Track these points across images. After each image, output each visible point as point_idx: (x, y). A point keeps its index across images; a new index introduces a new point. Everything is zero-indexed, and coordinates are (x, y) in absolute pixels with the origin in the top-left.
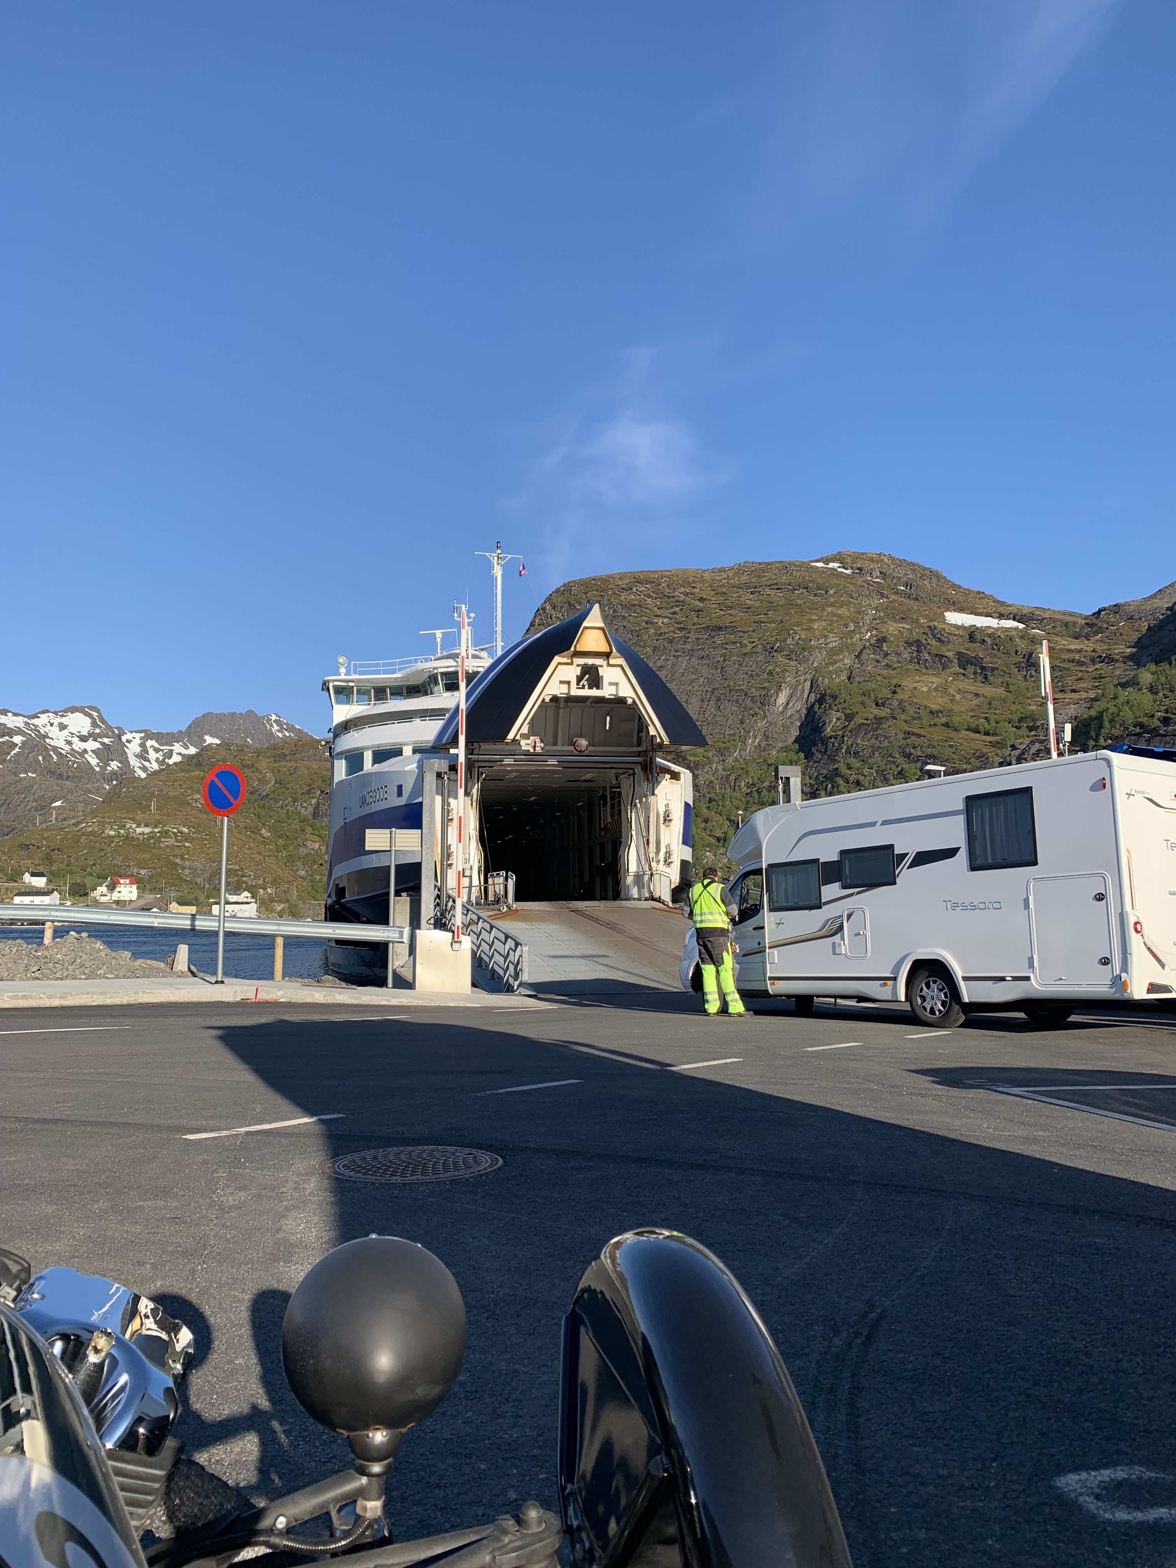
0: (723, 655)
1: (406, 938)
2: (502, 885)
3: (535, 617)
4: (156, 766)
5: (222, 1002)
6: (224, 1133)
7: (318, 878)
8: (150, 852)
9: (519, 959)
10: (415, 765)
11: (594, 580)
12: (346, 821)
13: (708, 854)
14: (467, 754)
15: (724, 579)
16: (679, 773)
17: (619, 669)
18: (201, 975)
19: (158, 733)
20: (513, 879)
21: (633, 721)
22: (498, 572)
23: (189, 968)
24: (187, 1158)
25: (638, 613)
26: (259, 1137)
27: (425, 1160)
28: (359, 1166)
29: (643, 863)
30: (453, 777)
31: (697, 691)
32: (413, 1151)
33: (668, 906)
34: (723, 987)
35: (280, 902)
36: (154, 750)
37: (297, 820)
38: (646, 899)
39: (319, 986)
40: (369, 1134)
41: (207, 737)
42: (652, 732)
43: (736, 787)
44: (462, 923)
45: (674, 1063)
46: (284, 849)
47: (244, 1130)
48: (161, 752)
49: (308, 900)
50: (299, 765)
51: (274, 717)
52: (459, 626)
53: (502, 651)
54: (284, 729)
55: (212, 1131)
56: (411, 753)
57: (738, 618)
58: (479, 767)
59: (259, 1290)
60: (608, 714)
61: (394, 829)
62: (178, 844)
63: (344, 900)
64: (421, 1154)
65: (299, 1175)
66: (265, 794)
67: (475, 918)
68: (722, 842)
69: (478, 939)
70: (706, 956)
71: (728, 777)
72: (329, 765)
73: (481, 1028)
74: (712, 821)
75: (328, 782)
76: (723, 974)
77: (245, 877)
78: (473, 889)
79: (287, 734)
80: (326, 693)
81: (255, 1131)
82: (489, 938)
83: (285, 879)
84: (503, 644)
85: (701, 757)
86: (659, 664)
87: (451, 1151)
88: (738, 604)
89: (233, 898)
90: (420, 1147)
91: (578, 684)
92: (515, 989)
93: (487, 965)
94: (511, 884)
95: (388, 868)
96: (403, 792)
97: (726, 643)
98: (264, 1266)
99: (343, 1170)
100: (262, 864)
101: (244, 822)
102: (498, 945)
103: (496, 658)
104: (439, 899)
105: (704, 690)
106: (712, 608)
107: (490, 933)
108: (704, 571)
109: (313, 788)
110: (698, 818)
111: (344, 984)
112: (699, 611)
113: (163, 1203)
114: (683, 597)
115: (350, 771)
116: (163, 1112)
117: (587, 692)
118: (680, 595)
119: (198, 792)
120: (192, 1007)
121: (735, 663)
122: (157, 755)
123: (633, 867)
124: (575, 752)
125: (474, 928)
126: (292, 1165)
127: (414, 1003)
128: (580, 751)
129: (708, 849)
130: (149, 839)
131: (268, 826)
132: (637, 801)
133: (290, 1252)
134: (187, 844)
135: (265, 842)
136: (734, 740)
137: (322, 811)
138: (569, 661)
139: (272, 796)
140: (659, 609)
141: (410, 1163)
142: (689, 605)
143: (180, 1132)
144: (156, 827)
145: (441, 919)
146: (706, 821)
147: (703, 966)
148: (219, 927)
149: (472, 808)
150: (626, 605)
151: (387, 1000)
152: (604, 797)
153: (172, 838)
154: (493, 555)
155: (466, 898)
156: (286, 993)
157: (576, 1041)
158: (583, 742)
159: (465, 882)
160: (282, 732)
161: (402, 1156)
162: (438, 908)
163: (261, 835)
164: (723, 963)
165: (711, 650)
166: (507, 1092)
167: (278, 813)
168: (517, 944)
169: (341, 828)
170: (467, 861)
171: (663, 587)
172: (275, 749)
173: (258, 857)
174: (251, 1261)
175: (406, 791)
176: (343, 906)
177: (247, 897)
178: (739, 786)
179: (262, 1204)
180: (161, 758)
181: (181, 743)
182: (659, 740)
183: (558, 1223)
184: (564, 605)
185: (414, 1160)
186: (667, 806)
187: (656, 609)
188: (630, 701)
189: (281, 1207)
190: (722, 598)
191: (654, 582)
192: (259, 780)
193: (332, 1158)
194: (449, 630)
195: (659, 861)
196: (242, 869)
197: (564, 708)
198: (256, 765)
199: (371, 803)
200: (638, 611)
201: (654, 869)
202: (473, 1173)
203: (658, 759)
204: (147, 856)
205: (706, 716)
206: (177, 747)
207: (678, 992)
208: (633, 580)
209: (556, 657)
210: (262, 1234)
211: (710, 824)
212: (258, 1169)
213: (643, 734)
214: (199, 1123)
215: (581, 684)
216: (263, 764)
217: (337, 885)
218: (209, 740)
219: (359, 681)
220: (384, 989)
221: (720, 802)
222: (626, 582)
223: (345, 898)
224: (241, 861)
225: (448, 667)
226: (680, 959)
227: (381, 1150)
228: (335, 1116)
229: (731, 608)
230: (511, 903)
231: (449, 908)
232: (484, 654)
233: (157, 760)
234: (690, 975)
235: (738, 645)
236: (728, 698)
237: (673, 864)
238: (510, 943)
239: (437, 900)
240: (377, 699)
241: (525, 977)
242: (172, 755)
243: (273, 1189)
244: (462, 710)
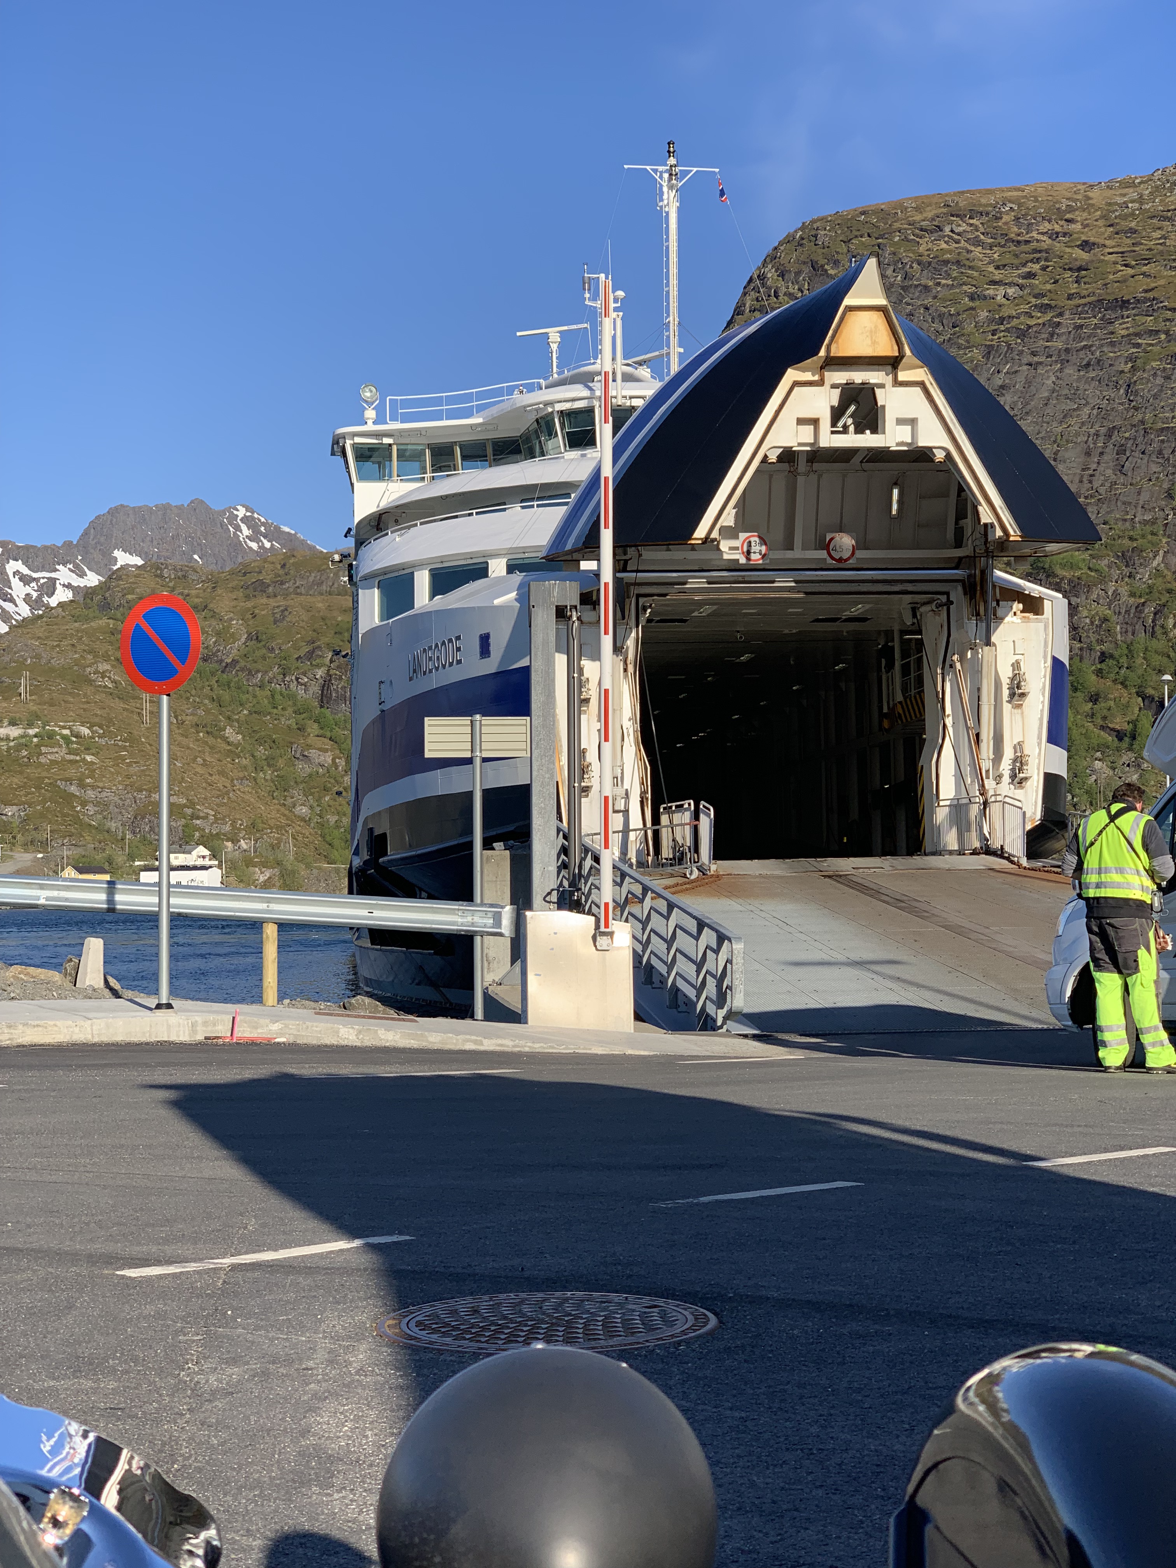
0: (1131, 359)
1: (506, 926)
2: (687, 828)
3: (745, 294)
4: (25, 611)
5: (170, 1043)
6: (192, 1267)
7: (332, 819)
8: (21, 773)
9: (725, 966)
10: (513, 595)
11: (863, 213)
12: (386, 707)
13: (1098, 764)
14: (616, 570)
15: (1132, 202)
16: (1041, 599)
17: (918, 390)
18: (129, 994)
19: (27, 548)
20: (709, 815)
21: (948, 496)
22: (670, 203)
23: (106, 982)
24: (127, 1307)
25: (954, 279)
26: (257, 1274)
27: (570, 1315)
28: (447, 1325)
29: (969, 781)
30: (589, 615)
31: (1077, 434)
32: (545, 1300)
33: (1019, 866)
34: (1136, 1015)
35: (264, 865)
36: (21, 579)
37: (290, 710)
38: (975, 853)
39: (348, 1016)
40: (460, 1270)
41: (117, 553)
42: (986, 517)
43: (1157, 628)
44: (614, 901)
45: (1042, 1155)
46: (269, 765)
47: (228, 1261)
48: (33, 584)
49: (315, 862)
50: (290, 602)
51: (241, 512)
52: (593, 317)
53: (680, 364)
54: (261, 534)
55: (169, 1262)
56: (504, 572)
57: (1162, 282)
58: (638, 596)
59: (277, 1531)
60: (896, 484)
61: (478, 717)
62: (72, 757)
63: (385, 859)
64: (561, 1304)
65: (335, 1338)
66: (229, 661)
67: (637, 889)
68: (1127, 739)
69: (644, 930)
70: (1102, 955)
71: (1139, 608)
72: (348, 602)
73: (658, 1090)
74: (1106, 699)
75: (347, 635)
76: (1137, 993)
77: (198, 818)
78: (632, 836)
79: (268, 545)
80: (339, 459)
81: (250, 1264)
82: (665, 928)
83: (272, 823)
84: (682, 350)
85: (1085, 570)
86: (998, 381)
87: (616, 1300)
88: (1161, 253)
89: (178, 859)
90: (558, 1294)
91: (834, 424)
92: (719, 1023)
93: (663, 980)
94: (706, 824)
95: (469, 796)
96: (491, 648)
97: (1137, 335)
98: (283, 1492)
99: (416, 1331)
100: (227, 793)
101: (193, 714)
102: (683, 941)
103: (667, 379)
104: (566, 855)
105: (1092, 431)
106: (1107, 262)
107: (667, 918)
108: (1092, 186)
109: (319, 647)
110: (1078, 694)
111: (392, 1013)
112: (1080, 269)
113: (90, 1384)
114: (1047, 242)
115: (389, 611)
116: (77, 1229)
117: (851, 440)
118: (1040, 237)
119: (106, 658)
120: (115, 1051)
121: (1155, 375)
122: (28, 590)
123: (947, 789)
124: (830, 561)
125: (635, 909)
126: (321, 1321)
127: (527, 1047)
128: (840, 560)
129: (1098, 754)
130: (19, 747)
131: (238, 721)
132: (955, 657)
133: (328, 1471)
134: (89, 758)
135: (233, 752)
136: (1153, 534)
137: (337, 692)
138: (816, 378)
139: (242, 664)
140: (997, 268)
141: (543, 1322)
142: (1061, 257)
143: (111, 1263)
144: (30, 725)
145: (571, 893)
146: (1094, 698)
147: (1096, 975)
148: (160, 904)
149: (626, 677)
150: (930, 263)
151: (475, 1042)
152: (888, 652)
153: (60, 746)
154: (661, 168)
155: (617, 854)
156: (286, 1026)
157: (845, 1113)
158: (845, 542)
159: (617, 822)
160: (258, 541)
161: (526, 1309)
162: (564, 873)
163: (225, 739)
164: (1136, 970)
165: (1105, 349)
166: (717, 1202)
167: (255, 696)
168: (722, 938)
169: (373, 722)
170: (617, 780)
171: (1006, 223)
172: (245, 574)
173: (221, 782)
174: (258, 1484)
175: (498, 646)
176: (380, 868)
177: (204, 857)
178: (1163, 627)
179: (272, 1389)
180: (35, 595)
181: (71, 566)
182: (999, 533)
183: (830, 1430)
184: (803, 267)
185: (548, 1315)
186: (1016, 665)
187: (991, 268)
188: (940, 455)
189: (305, 1393)
190: (1129, 241)
191: (987, 214)
192: (218, 634)
193: (394, 1311)
194: (574, 327)
195: (1000, 776)
196: (191, 804)
197: (807, 474)
198: (211, 606)
199: (431, 671)
200: (955, 274)
201: (991, 793)
202: (661, 1339)
203: (998, 573)
204: (16, 780)
205: (1096, 484)
206: (64, 574)
207: (1042, 1030)
208: (945, 210)
209: (789, 370)
210: (275, 1437)
211: (1102, 704)
212: (257, 1328)
213: (967, 523)
214: (145, 1248)
215: (840, 424)
216: (224, 603)
217: (371, 830)
218: (123, 558)
219: (401, 432)
220: (468, 1022)
221: (1124, 661)
222: (930, 215)
223: (386, 854)
224: (190, 788)
225: (573, 400)
226: (1046, 966)
227: (486, 1297)
228: (395, 1238)
229: (1148, 261)
230: (707, 862)
231: (585, 871)
232: (644, 372)
233: (27, 598)
234: (1068, 993)
235: (1163, 336)
236: (1142, 447)
237: (1029, 783)
238: (708, 937)
239: (563, 857)
240: (437, 468)
241: (738, 1001)
242: (54, 589)
243: (289, 1361)
244: (606, 479)
